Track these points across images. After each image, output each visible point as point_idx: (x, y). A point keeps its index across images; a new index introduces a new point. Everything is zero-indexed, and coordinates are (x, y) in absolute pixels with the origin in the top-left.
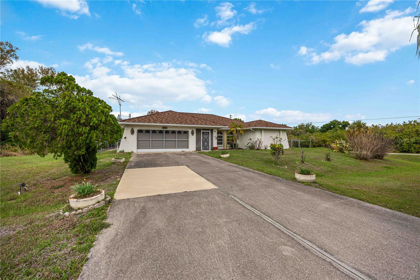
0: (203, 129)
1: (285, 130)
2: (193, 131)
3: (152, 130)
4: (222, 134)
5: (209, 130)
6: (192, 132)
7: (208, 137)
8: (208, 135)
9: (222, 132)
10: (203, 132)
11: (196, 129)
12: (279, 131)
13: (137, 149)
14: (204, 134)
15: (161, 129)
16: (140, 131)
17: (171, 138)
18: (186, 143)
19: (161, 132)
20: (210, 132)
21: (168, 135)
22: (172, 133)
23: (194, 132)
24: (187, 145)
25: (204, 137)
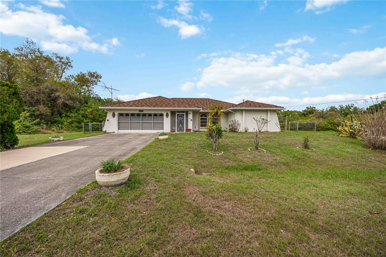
0: (178, 112)
1: (275, 111)
2: (167, 113)
3: (130, 113)
4: (206, 116)
5: (184, 112)
6: (166, 115)
7: (183, 120)
8: (182, 117)
9: (207, 115)
10: (177, 114)
11: (171, 111)
12: (266, 111)
13: (119, 130)
14: (179, 117)
15: (138, 112)
16: (121, 115)
17: (147, 120)
18: (161, 124)
19: (139, 115)
20: (185, 114)
21: (145, 118)
22: (149, 115)
23: (168, 115)
24: (162, 126)
25: (178, 120)
